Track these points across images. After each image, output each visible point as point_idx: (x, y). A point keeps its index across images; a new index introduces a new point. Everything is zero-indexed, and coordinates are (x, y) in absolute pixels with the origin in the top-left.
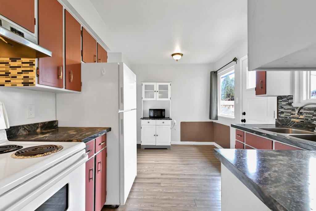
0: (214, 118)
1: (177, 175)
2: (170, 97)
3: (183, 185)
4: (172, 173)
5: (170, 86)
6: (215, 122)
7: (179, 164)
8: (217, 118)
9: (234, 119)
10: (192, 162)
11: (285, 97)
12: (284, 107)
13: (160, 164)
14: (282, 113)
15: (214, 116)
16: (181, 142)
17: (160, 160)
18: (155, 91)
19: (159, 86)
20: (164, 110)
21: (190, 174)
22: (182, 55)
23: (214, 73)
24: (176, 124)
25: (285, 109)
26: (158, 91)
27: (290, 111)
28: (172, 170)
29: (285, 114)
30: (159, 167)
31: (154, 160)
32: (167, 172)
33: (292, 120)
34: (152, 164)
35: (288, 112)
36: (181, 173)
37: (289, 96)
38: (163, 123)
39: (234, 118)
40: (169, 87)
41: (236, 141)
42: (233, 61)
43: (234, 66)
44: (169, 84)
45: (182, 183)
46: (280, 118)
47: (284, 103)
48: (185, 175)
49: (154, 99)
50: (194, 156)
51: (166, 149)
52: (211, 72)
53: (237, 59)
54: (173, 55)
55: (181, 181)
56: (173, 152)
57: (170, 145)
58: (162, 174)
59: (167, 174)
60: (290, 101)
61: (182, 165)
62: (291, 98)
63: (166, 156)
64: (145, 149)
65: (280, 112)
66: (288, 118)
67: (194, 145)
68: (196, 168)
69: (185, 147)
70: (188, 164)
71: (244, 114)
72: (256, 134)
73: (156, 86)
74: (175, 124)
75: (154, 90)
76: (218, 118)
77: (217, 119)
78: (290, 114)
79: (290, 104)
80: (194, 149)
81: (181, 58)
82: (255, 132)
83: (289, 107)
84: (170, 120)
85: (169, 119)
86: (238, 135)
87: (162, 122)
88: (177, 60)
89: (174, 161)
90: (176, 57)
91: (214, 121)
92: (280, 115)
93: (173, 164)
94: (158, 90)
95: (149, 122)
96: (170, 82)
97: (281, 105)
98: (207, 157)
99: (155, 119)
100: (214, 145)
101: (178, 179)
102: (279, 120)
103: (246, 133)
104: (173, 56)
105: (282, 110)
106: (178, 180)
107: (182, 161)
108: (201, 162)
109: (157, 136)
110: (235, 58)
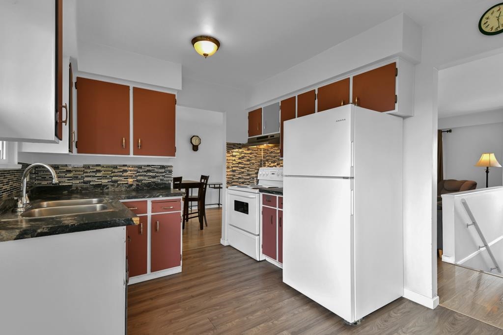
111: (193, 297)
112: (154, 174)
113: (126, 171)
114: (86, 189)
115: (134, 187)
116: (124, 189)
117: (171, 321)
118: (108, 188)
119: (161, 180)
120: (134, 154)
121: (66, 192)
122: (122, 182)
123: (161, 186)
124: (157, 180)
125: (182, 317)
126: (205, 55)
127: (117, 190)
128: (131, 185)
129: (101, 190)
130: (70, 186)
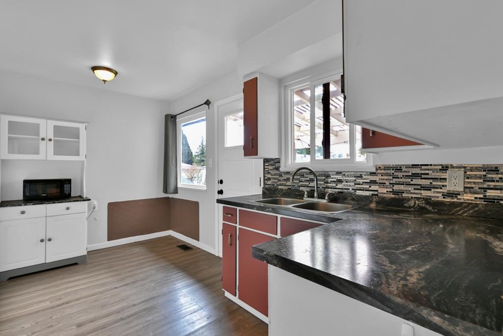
0: (172, 192)
1: (118, 312)
2: (85, 153)
3: (137, 328)
4: (105, 311)
5: (85, 132)
6: (171, 198)
7: (116, 288)
8: (176, 191)
9: (206, 190)
10: (142, 276)
11: (272, 159)
12: (271, 172)
13: (67, 303)
14: (269, 179)
15: (172, 187)
16: (109, 242)
17: (66, 295)
18: (43, 139)
19: (55, 127)
20: (69, 181)
21: (143, 299)
22: (116, 73)
23: (172, 118)
24: (96, 209)
25: (272, 175)
26: (52, 138)
27: (277, 177)
28: (103, 306)
29: (272, 180)
30: (68, 311)
31: (45, 301)
32: (91, 316)
33: (280, 187)
34: (44, 310)
35: (275, 179)
36: (124, 304)
37: (276, 159)
38: (68, 209)
39: (205, 188)
40: (83, 134)
41: (223, 223)
42: (205, 103)
43: (205, 111)
44: (82, 127)
45: (132, 324)
46: (267, 186)
47: (271, 168)
48: (134, 305)
49: (41, 156)
50: (144, 263)
51: (76, 264)
52: (167, 116)
53: (210, 103)
54: (94, 68)
55: (130, 322)
56: (95, 266)
57: (85, 253)
58: (79, 326)
59: (92, 321)
60: (277, 165)
61: (122, 288)
62: (278, 161)
63: (78, 280)
64: (10, 278)
65: (266, 178)
66: (275, 185)
67: (136, 242)
68: (153, 284)
69: (117, 250)
70: (134, 282)
71: (221, 182)
72: (257, 210)
73: (47, 128)
74: (94, 208)
75: (38, 135)
76: (179, 191)
77: (177, 193)
78: (277, 181)
79: (277, 169)
80: (137, 250)
81: (113, 80)
82: (255, 208)
83: (276, 172)
84: (86, 203)
85: (80, 198)
86: (226, 214)
87: (66, 207)
88: (105, 81)
89: (103, 285)
90: (101, 74)
91: (171, 196)
92: (266, 182)
93: (101, 293)
94: (51, 136)
95: (23, 213)
96: (83, 123)
97: (268, 170)
98: (165, 257)
99: (42, 204)
100: (170, 235)
101: (122, 319)
102: (266, 188)
103: (239, 210)
104: (95, 71)
105: (269, 176)
106: (123, 322)
107: (121, 280)
108: (159, 270)
109: (50, 240)
110: (208, 100)
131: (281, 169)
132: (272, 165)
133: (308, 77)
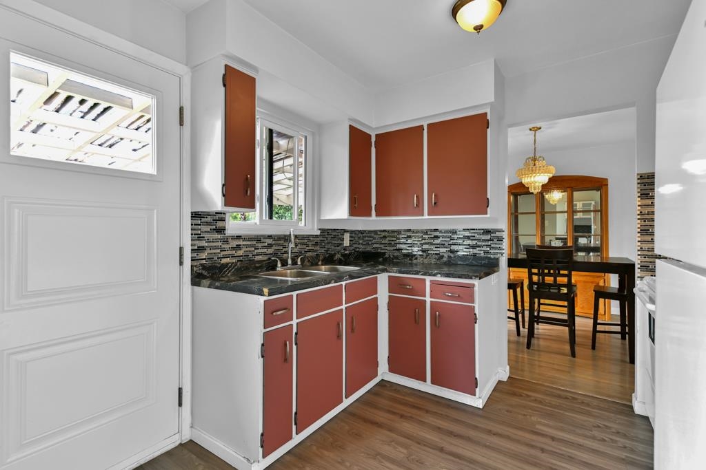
11: (208, 214)
25: (208, 241)
35: (215, 247)
37: (217, 213)
60: (220, 224)
62: (221, 217)
65: (195, 247)
97: (199, 232)
105: (204, 243)
111: (441, 450)
112: (474, 242)
113: (437, 237)
114: (397, 258)
115: (445, 259)
116: (433, 261)
117: (379, 454)
118: (416, 259)
119: (486, 252)
120: (429, 215)
121: (381, 259)
122: (433, 252)
123: (483, 262)
124: (479, 252)
125: (393, 461)
126: (478, 28)
127: (426, 261)
128: (443, 257)
129: (410, 260)
130: (384, 253)
131: (229, 232)
132: (208, 224)
133: (262, 110)
